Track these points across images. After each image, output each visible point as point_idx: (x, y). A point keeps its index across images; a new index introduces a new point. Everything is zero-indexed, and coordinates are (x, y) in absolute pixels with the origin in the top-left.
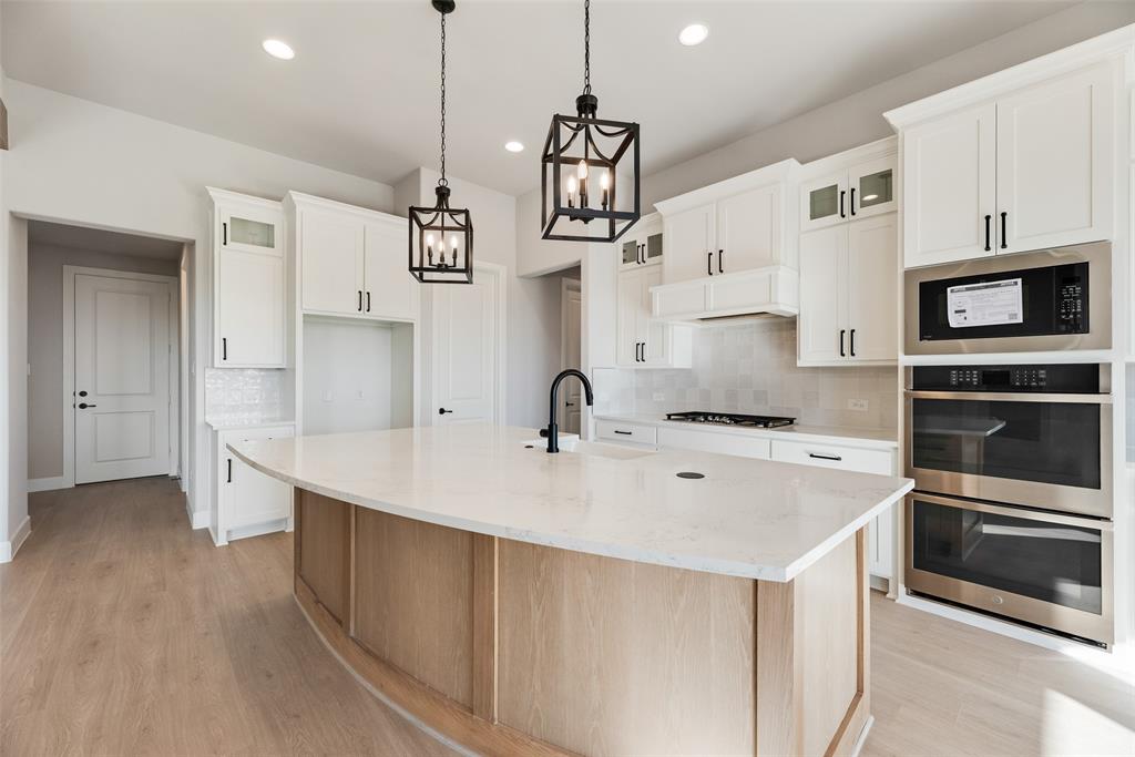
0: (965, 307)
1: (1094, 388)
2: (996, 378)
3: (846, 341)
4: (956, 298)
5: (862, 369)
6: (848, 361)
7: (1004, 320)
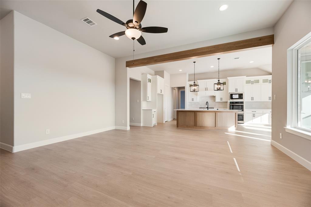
0: (234, 96)
1: (243, 104)
2: (236, 103)
3: (221, 99)
4: (233, 96)
5: (223, 102)
6: (222, 101)
7: (237, 98)
